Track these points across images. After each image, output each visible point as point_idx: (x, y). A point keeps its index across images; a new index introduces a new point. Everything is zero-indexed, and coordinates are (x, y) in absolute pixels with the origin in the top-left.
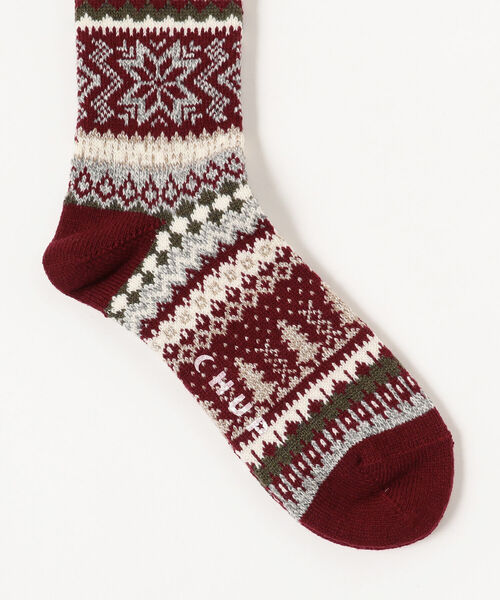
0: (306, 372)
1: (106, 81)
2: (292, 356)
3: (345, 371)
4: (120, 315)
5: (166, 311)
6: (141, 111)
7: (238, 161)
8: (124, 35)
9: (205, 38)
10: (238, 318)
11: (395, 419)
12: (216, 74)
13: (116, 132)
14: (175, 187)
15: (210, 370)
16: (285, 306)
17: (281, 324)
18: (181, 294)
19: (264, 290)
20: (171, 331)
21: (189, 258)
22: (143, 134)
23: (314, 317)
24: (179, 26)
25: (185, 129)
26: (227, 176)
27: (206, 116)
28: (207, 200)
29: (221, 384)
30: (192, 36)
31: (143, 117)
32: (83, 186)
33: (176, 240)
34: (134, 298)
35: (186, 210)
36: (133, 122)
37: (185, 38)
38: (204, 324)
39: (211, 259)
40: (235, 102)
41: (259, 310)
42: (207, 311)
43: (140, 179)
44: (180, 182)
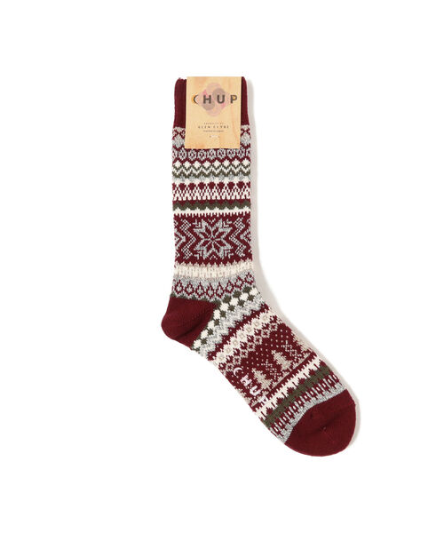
0: (286, 374)
1: (188, 239)
2: (279, 367)
3: (304, 373)
4: (198, 350)
5: (219, 347)
6: (205, 253)
7: (251, 276)
8: (196, 217)
9: (234, 218)
10: (253, 350)
11: (328, 396)
12: (239, 235)
13: (193, 263)
14: (222, 288)
15: (240, 374)
16: (275, 344)
17: (273, 352)
18: (226, 339)
19: (265, 336)
20: (222, 357)
21: (229, 322)
22: (206, 264)
23: (289, 348)
24: (221, 212)
25: (226, 261)
26: (245, 284)
27: (235, 254)
28: (237, 295)
29: (246, 381)
30: (228, 216)
31: (206, 255)
32: (179, 289)
33: (223, 314)
34: (204, 342)
35: (227, 300)
36: (201, 258)
37: (224, 218)
38: (237, 353)
39: (240, 322)
40: (249, 247)
41: (263, 346)
42: (239, 347)
43: (205, 285)
44: (224, 286)
